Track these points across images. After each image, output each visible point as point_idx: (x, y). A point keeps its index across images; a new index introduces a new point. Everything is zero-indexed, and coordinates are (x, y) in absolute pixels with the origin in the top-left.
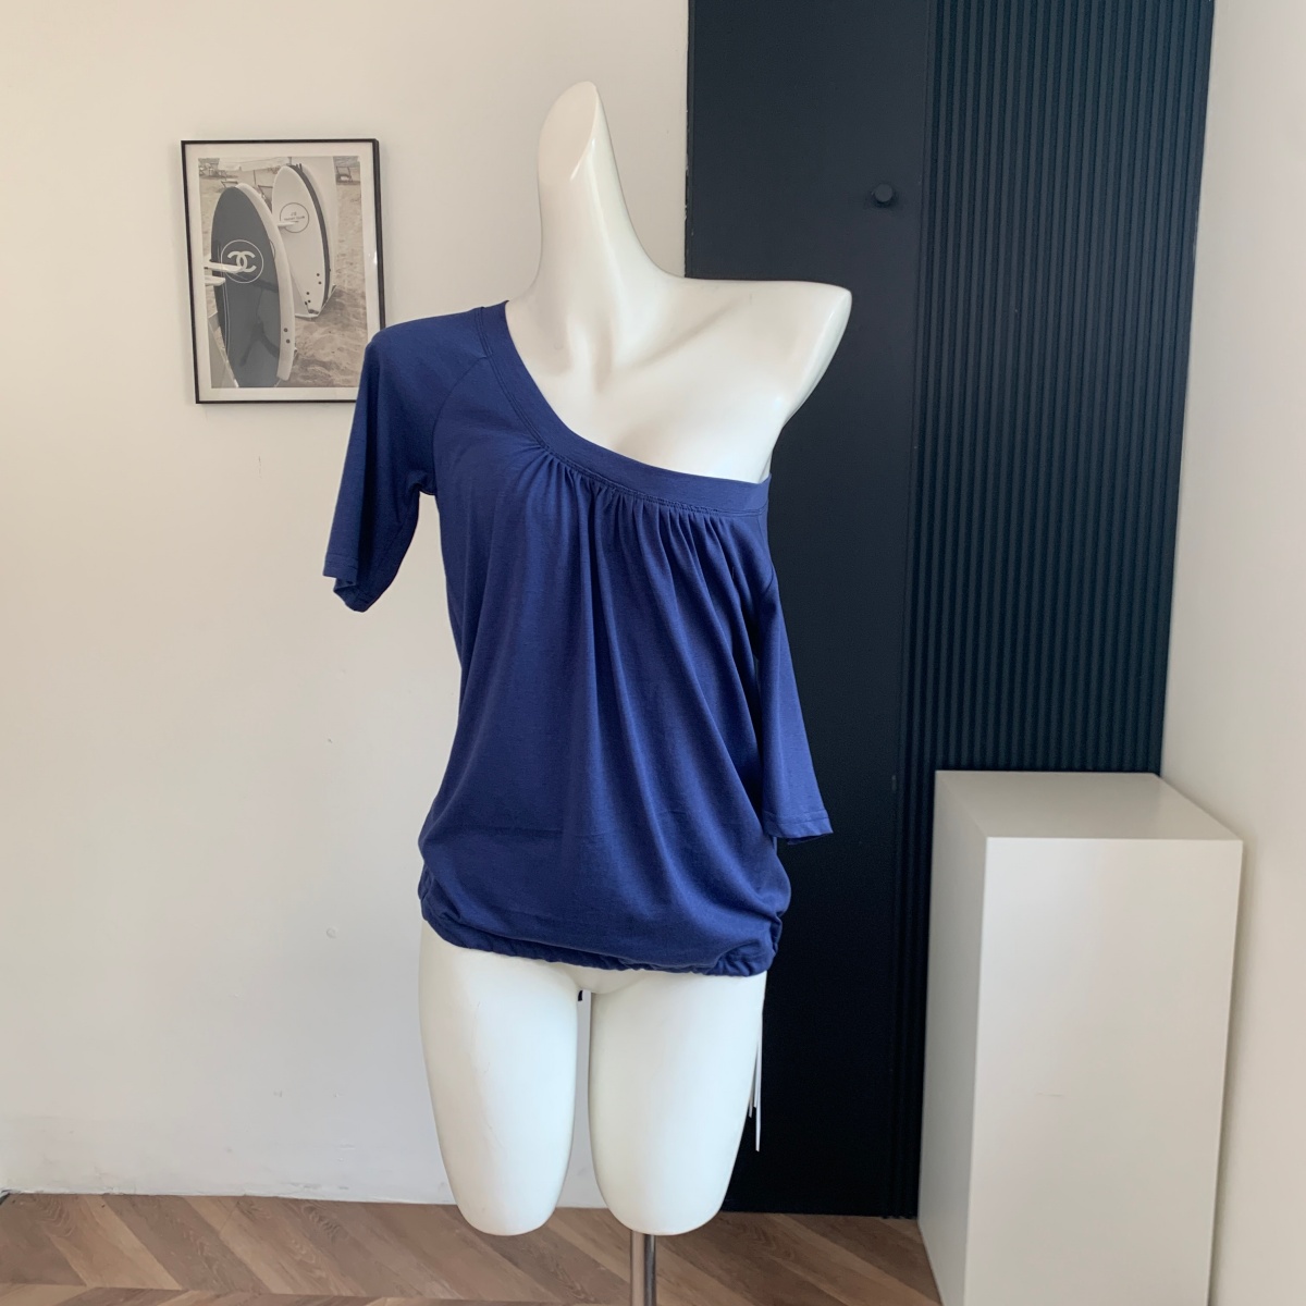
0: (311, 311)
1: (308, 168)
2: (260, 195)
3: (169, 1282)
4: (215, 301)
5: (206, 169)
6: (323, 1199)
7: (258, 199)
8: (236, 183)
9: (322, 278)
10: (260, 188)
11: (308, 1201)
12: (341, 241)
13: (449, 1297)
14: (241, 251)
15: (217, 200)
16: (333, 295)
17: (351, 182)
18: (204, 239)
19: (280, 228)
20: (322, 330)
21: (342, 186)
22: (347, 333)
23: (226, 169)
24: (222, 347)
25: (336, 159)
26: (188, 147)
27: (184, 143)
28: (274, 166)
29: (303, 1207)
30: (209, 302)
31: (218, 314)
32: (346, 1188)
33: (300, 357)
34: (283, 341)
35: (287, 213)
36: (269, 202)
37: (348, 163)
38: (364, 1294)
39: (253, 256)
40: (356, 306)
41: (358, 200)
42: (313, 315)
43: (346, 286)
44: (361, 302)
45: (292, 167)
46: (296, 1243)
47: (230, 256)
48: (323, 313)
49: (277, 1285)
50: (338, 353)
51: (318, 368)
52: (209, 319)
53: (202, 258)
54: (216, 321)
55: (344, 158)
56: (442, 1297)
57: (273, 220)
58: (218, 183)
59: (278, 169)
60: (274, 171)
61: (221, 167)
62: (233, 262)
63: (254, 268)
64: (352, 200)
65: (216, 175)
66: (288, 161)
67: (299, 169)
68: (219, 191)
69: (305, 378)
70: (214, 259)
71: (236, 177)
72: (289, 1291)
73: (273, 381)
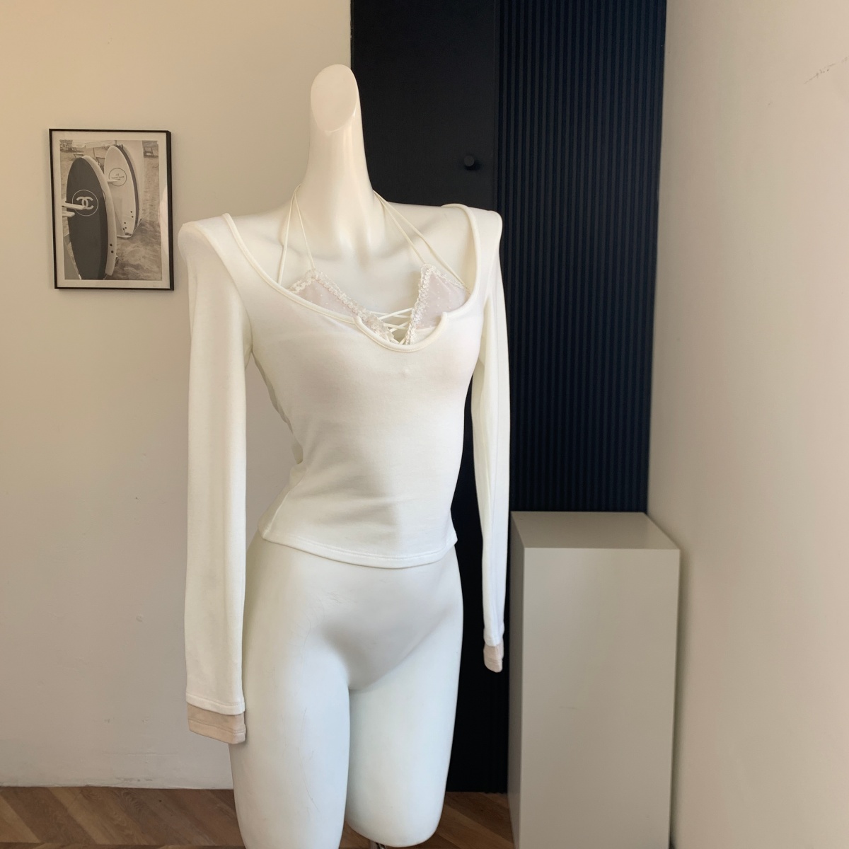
0: (127, 234)
1: (128, 148)
2: (96, 163)
3: (32, 838)
4: (68, 227)
5: (64, 145)
6: (136, 787)
7: (96, 165)
8: (83, 155)
9: (135, 216)
10: (97, 159)
11: (126, 789)
12: (146, 192)
13: (208, 844)
14: (84, 196)
15: (70, 166)
16: (141, 224)
17: (153, 157)
18: (62, 189)
19: (108, 183)
20: (134, 245)
21: (147, 159)
22: (149, 248)
23: (77, 147)
24: (72, 255)
25: (144, 142)
26: (54, 133)
27: (51, 131)
28: (106, 145)
29: (122, 792)
30: (64, 227)
31: (70, 234)
32: (151, 780)
33: (120, 262)
34: (109, 252)
35: (114, 174)
36: (102, 167)
37: (151, 145)
38: (154, 843)
39: (92, 200)
40: (156, 231)
41: (157, 167)
42: (128, 236)
43: (148, 219)
44: (158, 229)
45: (117, 146)
46: (116, 814)
47: (78, 199)
48: (133, 236)
49: (100, 838)
50: (142, 260)
51: (130, 269)
52: (65, 238)
53: (61, 200)
54: (68, 240)
55: (149, 142)
56: (203, 844)
57: (104, 178)
58: (71, 155)
59: (108, 147)
60: (106, 148)
61: (74, 145)
62: (79, 203)
63: (92, 207)
64: (153, 167)
65: (70, 150)
66: (114, 143)
67: (121, 148)
68: (72, 160)
69: (124, 274)
70: (69, 201)
71: (83, 152)
72: (107, 842)
73: (102, 276)
